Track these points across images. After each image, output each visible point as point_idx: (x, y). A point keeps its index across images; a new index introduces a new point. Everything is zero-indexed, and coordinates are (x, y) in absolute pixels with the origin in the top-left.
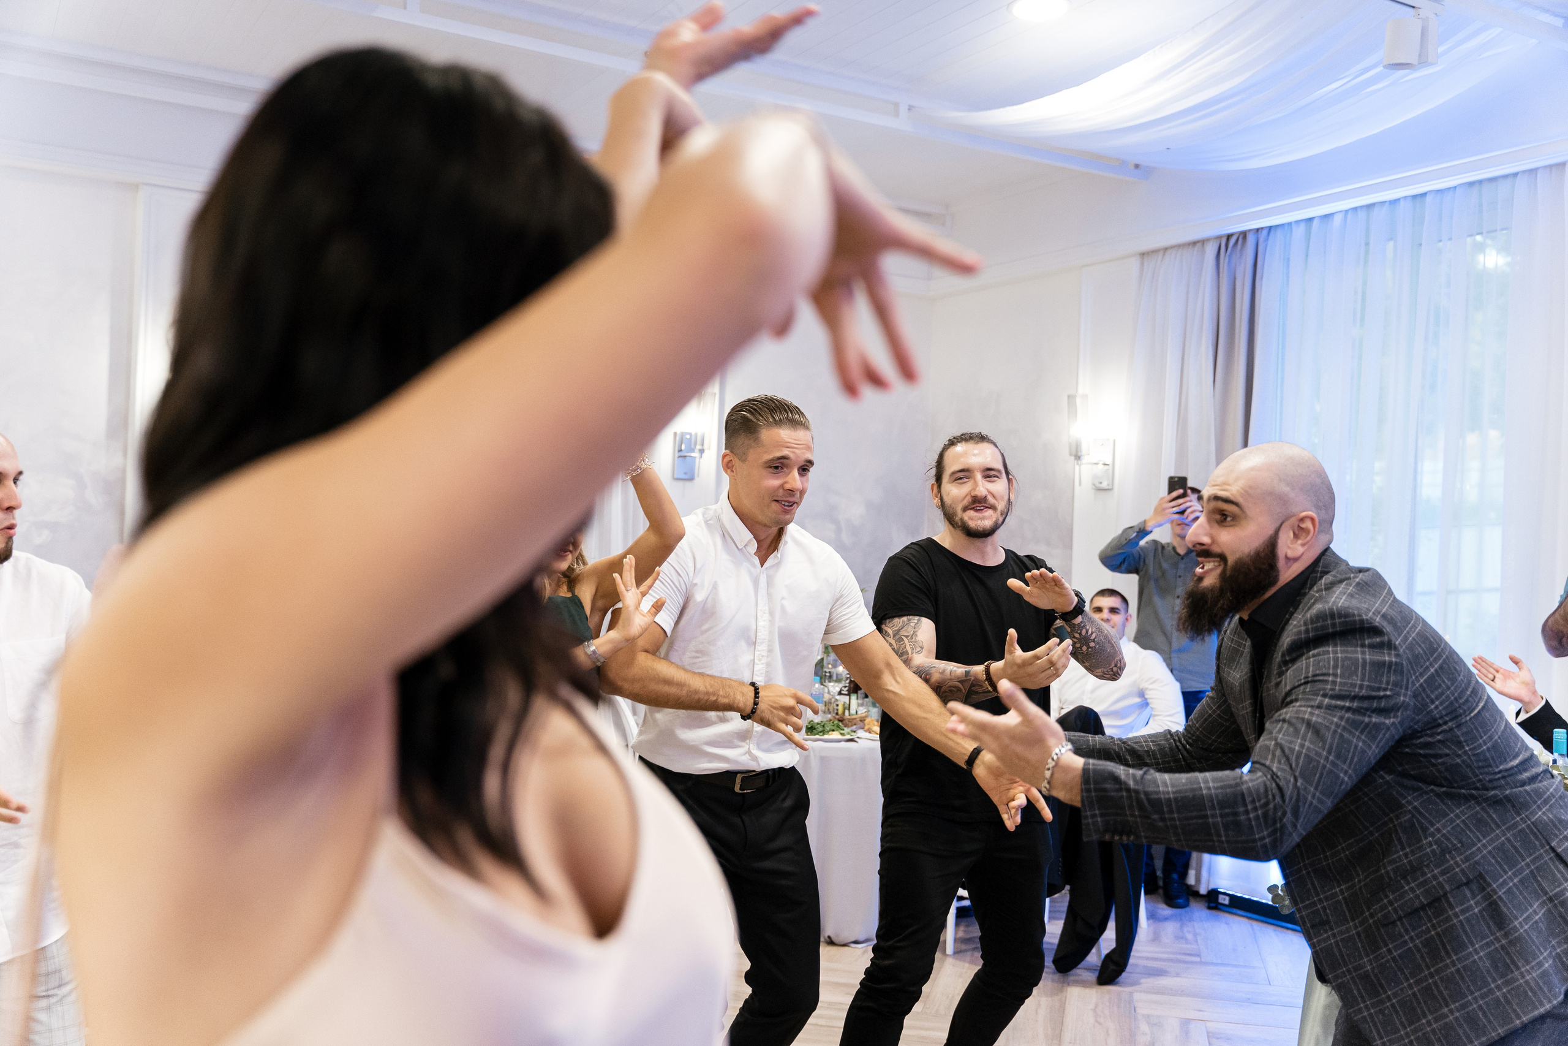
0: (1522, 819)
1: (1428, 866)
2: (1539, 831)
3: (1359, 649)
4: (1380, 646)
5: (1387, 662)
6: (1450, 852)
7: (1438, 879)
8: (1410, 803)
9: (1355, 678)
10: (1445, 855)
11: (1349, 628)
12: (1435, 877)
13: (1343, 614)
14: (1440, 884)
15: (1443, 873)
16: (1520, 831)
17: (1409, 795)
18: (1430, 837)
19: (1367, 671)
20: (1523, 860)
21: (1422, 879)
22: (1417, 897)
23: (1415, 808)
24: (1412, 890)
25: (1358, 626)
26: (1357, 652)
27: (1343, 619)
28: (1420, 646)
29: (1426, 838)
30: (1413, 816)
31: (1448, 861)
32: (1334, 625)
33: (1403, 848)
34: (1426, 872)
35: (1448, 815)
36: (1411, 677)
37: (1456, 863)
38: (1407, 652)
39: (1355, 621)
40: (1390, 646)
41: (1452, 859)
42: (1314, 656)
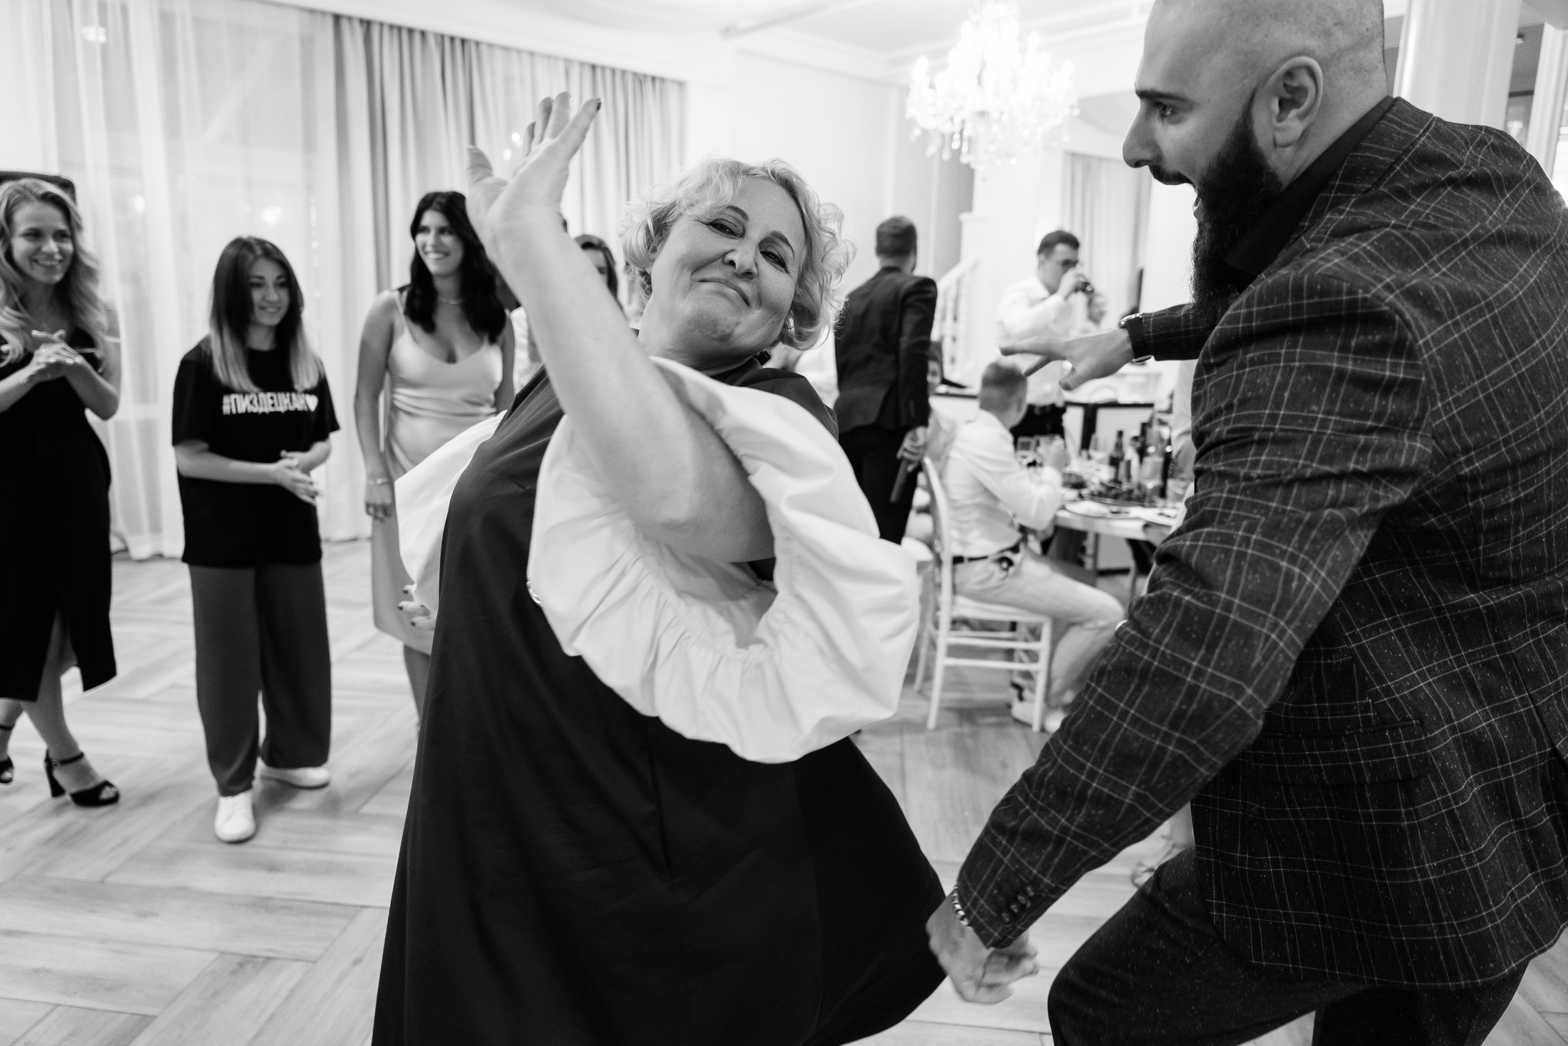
0: (1521, 699)
1: (1349, 738)
2: (1542, 722)
3: (1336, 354)
4: (1380, 350)
5: (1386, 378)
6: (1393, 729)
7: (1359, 760)
8: (1355, 638)
9: (1315, 408)
10: (1384, 730)
11: (1326, 314)
12: (1355, 756)
13: (1323, 288)
14: (1358, 768)
15: (1368, 755)
16: (1514, 717)
17: (1360, 625)
18: (1370, 697)
19: (1341, 395)
20: (1502, 763)
21: (1332, 751)
22: (1318, 770)
23: (1361, 648)
24: (1315, 759)
25: (1343, 313)
26: (1330, 359)
27: (1316, 299)
28: (1470, 352)
29: (1362, 698)
30: (1355, 659)
31: (1385, 740)
32: (1297, 309)
33: (1320, 699)
34: (1343, 745)
35: (1410, 671)
36: (1434, 404)
37: (1398, 748)
38: (1438, 358)
39: (1338, 303)
40: (1402, 349)
41: (1393, 739)
42: (1253, 363)
